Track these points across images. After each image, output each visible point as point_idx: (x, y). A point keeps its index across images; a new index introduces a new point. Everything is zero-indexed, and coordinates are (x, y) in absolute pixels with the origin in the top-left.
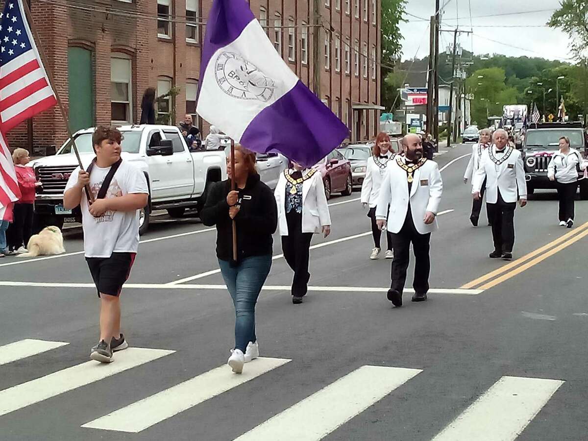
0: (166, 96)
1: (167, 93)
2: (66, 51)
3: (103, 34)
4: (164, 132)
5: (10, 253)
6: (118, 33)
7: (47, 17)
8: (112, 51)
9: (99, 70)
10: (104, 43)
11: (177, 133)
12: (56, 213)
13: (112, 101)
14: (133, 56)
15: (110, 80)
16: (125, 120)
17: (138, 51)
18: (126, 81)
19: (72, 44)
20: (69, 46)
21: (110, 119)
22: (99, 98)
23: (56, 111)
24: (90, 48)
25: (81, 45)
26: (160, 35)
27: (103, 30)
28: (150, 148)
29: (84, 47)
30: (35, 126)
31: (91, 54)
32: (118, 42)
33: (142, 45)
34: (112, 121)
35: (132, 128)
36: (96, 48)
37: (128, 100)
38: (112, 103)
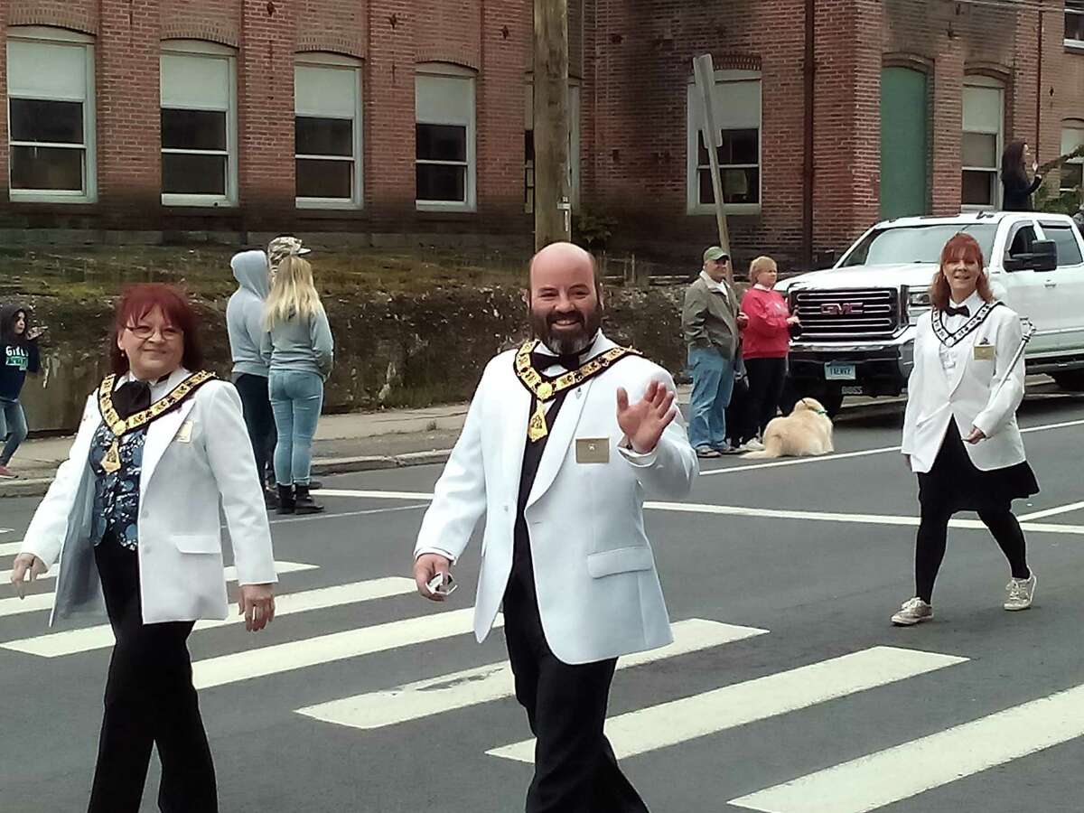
0: (1071, 157)
1: (1072, 152)
2: (879, 76)
3: (949, 41)
4: (1043, 227)
5: (732, 450)
6: (978, 40)
7: (843, 14)
8: (967, 72)
9: (940, 109)
10: (952, 57)
11: (1070, 227)
12: (828, 378)
13: (964, 168)
14: (1007, 81)
15: (961, 127)
16: (988, 204)
17: (1018, 72)
18: (992, 130)
19: (892, 62)
20: (884, 67)
21: (960, 201)
22: (940, 163)
23: (856, 186)
24: (924, 70)
25: (908, 65)
26: (1069, 42)
27: (951, 35)
28: (1011, 255)
29: (912, 67)
30: (816, 215)
31: (926, 79)
32: (977, 56)
33: (1026, 61)
34: (962, 206)
35: (978, 218)
36: (936, 68)
37: (995, 167)
38: (963, 171)
